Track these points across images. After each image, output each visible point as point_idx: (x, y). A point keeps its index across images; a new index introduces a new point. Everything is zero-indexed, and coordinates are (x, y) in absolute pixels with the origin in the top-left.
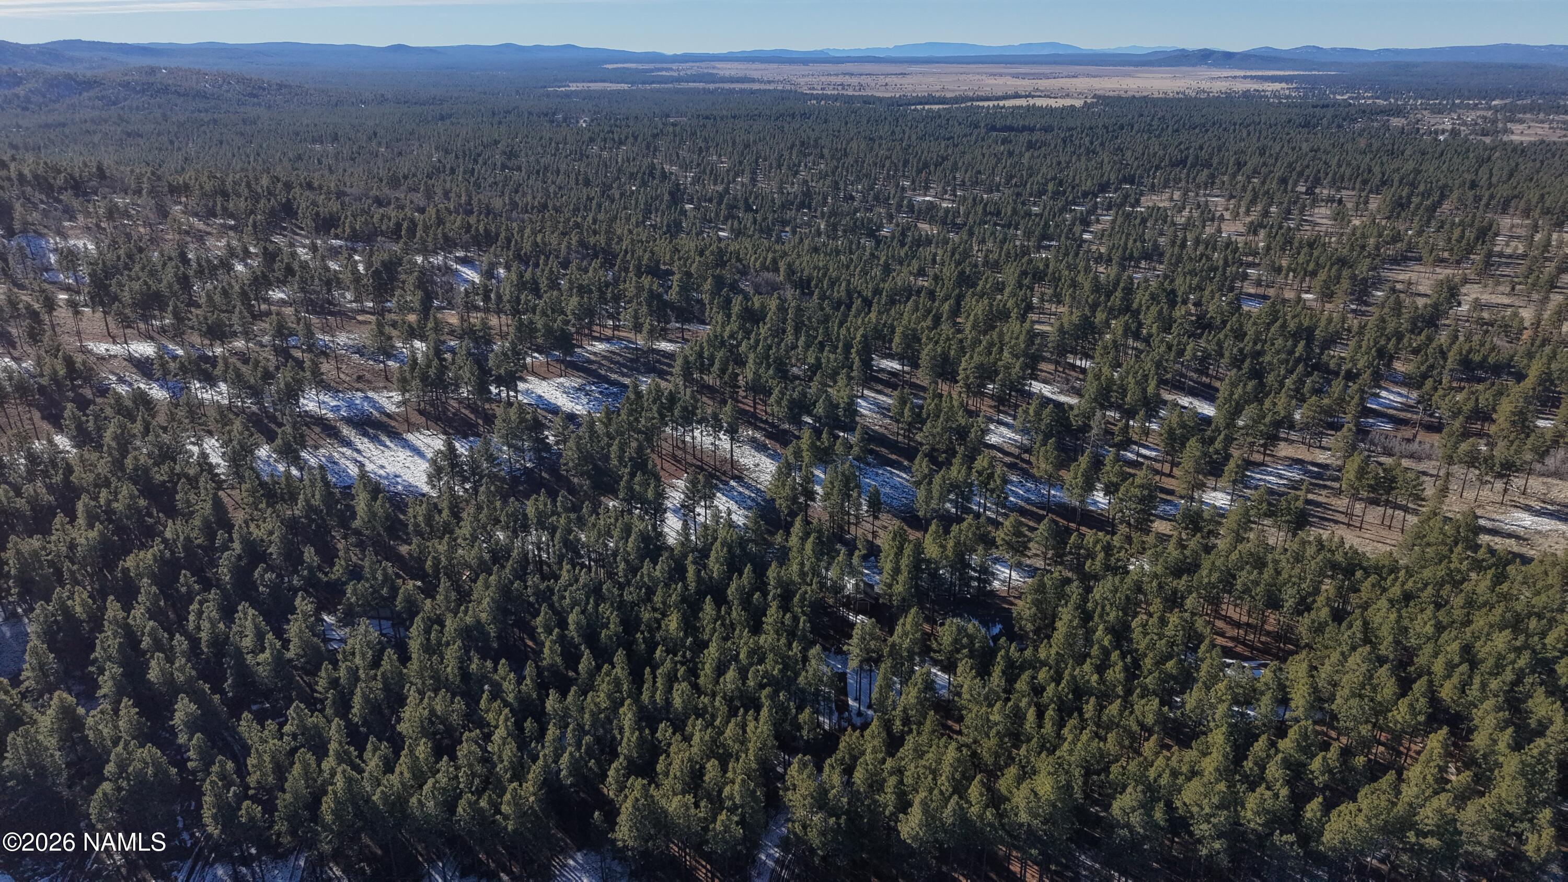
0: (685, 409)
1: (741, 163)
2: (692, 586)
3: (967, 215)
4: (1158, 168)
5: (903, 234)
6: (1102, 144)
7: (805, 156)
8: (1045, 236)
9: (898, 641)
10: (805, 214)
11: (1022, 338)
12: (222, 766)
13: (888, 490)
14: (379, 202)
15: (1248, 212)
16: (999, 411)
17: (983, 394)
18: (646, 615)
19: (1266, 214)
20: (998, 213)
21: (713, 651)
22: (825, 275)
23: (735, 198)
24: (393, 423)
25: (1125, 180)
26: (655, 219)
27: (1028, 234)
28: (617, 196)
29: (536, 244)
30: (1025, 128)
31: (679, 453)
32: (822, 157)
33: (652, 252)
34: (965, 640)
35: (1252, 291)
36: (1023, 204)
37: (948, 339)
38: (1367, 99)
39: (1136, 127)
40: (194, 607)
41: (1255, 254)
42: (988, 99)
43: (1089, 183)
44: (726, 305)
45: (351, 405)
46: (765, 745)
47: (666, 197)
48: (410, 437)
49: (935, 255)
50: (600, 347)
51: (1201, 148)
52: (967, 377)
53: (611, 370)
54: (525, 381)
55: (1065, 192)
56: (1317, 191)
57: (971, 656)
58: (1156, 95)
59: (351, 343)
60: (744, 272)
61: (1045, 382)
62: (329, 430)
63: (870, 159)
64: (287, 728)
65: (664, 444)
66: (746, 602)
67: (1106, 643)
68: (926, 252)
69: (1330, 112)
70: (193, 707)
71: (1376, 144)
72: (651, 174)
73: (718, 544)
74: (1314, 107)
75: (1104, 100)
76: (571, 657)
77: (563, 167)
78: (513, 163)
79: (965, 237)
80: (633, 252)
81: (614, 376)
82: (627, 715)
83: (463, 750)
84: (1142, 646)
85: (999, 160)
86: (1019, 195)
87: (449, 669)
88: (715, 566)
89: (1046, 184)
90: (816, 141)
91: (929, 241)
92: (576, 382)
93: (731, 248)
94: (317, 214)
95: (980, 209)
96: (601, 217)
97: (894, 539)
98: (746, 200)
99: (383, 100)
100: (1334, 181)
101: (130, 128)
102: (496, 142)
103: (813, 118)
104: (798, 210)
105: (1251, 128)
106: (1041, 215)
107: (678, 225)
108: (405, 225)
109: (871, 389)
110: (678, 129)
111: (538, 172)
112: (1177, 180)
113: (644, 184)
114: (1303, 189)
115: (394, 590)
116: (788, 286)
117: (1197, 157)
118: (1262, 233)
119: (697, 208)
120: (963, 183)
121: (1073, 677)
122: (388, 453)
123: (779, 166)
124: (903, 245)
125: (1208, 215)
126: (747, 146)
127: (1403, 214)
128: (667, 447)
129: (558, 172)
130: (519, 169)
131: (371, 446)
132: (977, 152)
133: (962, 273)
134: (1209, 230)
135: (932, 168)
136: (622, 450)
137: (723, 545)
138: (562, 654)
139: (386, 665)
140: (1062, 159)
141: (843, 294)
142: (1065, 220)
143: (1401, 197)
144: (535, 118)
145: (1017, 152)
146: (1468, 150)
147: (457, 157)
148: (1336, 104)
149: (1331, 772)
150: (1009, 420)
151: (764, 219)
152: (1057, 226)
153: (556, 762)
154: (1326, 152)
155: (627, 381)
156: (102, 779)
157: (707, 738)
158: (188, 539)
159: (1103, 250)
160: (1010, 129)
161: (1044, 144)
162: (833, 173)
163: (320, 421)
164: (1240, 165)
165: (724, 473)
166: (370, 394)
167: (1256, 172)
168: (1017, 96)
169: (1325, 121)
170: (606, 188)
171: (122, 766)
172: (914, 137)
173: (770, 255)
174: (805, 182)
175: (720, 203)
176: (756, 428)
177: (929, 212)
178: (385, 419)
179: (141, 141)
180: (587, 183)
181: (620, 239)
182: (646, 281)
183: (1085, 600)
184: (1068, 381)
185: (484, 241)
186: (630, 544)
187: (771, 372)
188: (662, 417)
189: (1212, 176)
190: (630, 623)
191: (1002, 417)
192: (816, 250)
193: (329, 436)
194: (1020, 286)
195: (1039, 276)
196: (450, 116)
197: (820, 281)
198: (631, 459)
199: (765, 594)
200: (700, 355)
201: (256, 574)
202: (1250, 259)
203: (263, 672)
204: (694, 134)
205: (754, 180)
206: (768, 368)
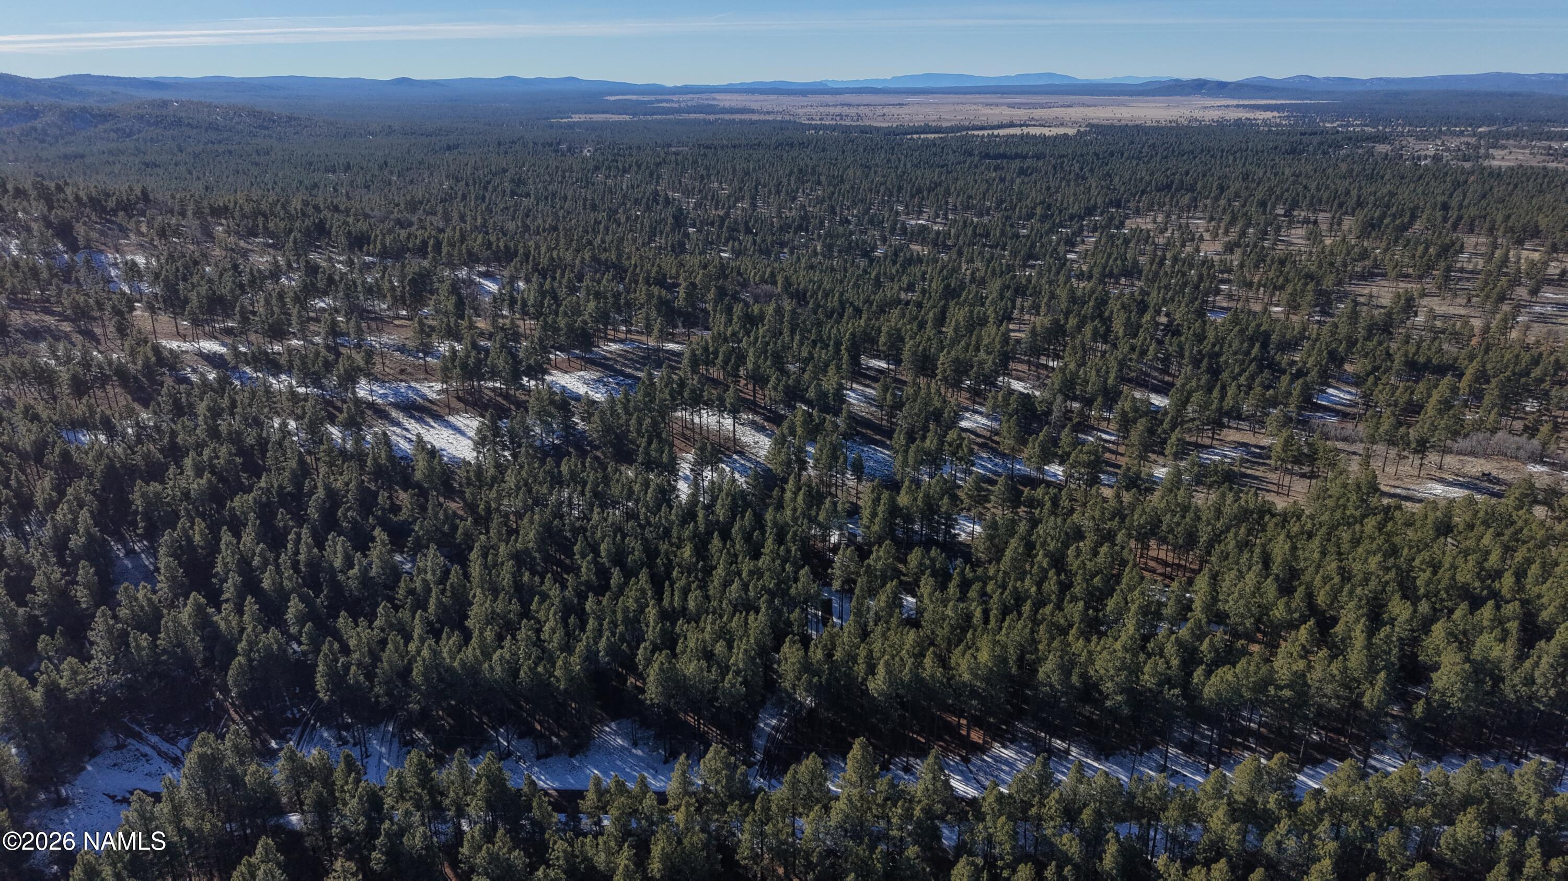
0: (693, 391)
1: (741, 189)
2: (702, 528)
3: (957, 237)
4: (1143, 192)
5: (896, 254)
6: (1092, 170)
7: (803, 183)
8: (1031, 256)
9: (872, 563)
10: (802, 237)
11: (998, 339)
12: (331, 645)
13: (872, 464)
14: (401, 223)
15: (1226, 233)
16: (974, 402)
17: (961, 389)
18: (664, 547)
19: (1243, 234)
20: (987, 235)
21: (720, 571)
22: (819, 287)
23: (736, 222)
24: (435, 408)
25: (1111, 204)
26: (659, 241)
27: (1014, 254)
28: (623, 220)
29: (552, 259)
30: (1017, 156)
31: (688, 432)
32: (819, 183)
33: (659, 266)
34: (928, 562)
35: (1225, 305)
36: (1012, 226)
37: (929, 339)
38: (1356, 127)
39: (1126, 154)
40: (292, 536)
41: (1230, 271)
42: (982, 128)
43: (1076, 207)
44: (729, 311)
45: (397, 393)
46: (762, 632)
47: (670, 220)
48: (451, 419)
49: (925, 273)
50: (614, 347)
51: (1187, 173)
52: (945, 371)
53: (627, 366)
54: (550, 374)
55: (1052, 215)
56: (1295, 213)
57: (933, 575)
58: (1149, 124)
59: (391, 342)
60: (745, 285)
61: (1019, 379)
62: (381, 413)
63: (865, 185)
64: (377, 623)
65: (675, 426)
66: (748, 538)
67: (1045, 565)
68: (916, 270)
69: (1316, 140)
70: (302, 606)
71: (1357, 168)
72: (656, 201)
73: (723, 494)
74: (1302, 134)
75: (1099, 129)
76: (603, 574)
77: (570, 194)
78: (522, 189)
79: (954, 257)
80: (642, 266)
81: (628, 370)
82: (652, 613)
83: (522, 635)
84: (1074, 567)
85: (990, 185)
86: (1008, 218)
87: (505, 583)
88: (721, 512)
89: (1034, 208)
90: (813, 168)
91: (920, 260)
92: (595, 375)
93: (732, 264)
94: (350, 233)
95: (970, 232)
96: (608, 239)
97: (873, 492)
98: (746, 223)
99: (390, 131)
100: (1311, 204)
101: (148, 158)
102: (505, 171)
103: (811, 147)
104: (795, 233)
105: (1238, 155)
106: (1028, 236)
107: (682, 245)
108: (431, 242)
109: (858, 383)
110: (679, 158)
111: (546, 198)
112: (1161, 205)
113: (648, 209)
114: (1282, 212)
115: (455, 528)
116: (785, 297)
117: (1182, 182)
118: (1238, 252)
119: (699, 231)
120: (955, 209)
121: (1015, 588)
122: (432, 431)
123: (778, 192)
124: (894, 263)
125: (1189, 236)
126: (747, 173)
127: (1373, 234)
128: (677, 428)
129: (565, 198)
130: (528, 195)
131: (417, 426)
132: (970, 179)
133: (947, 286)
134: (1189, 249)
135: (925, 194)
136: (640, 423)
137: (727, 495)
138: (595, 573)
139: (453, 578)
140: (1052, 184)
141: (836, 304)
142: (1050, 242)
143: (1372, 219)
144: (540, 148)
145: (1008, 178)
146: (1446, 174)
147: (467, 185)
148: (1324, 132)
149: (1216, 651)
150: (983, 409)
151: (763, 241)
152: (1042, 246)
153: (596, 643)
154: (1308, 177)
155: (640, 374)
156: (236, 654)
157: (716, 627)
158: (280, 486)
159: (1084, 268)
160: (1003, 156)
161: (1035, 170)
162: (830, 199)
163: (372, 406)
164: (1222, 189)
165: (728, 449)
166: (413, 384)
167: (1237, 195)
168: (1012, 125)
169: (1311, 148)
170: (612, 213)
171: (252, 644)
172: (909, 165)
173: (769, 270)
174: (803, 206)
175: (721, 227)
176: (756, 413)
177: (921, 234)
178: (428, 404)
179: (160, 171)
180: (594, 208)
181: (629, 258)
182: (656, 290)
183: (1030, 533)
184: (1038, 378)
185: (504, 256)
186: (649, 495)
187: (768, 363)
188: (674, 399)
189: (1195, 199)
190: (651, 553)
191: (977, 407)
192: (812, 267)
193: (381, 418)
194: (1002, 297)
195: (1020, 291)
196: (457, 146)
197: (815, 293)
198: (647, 431)
199: (763, 532)
200: (706, 349)
201: (339, 513)
202: (1225, 276)
203: (353, 584)
204: (695, 162)
205: (754, 206)
206: (766, 359)
